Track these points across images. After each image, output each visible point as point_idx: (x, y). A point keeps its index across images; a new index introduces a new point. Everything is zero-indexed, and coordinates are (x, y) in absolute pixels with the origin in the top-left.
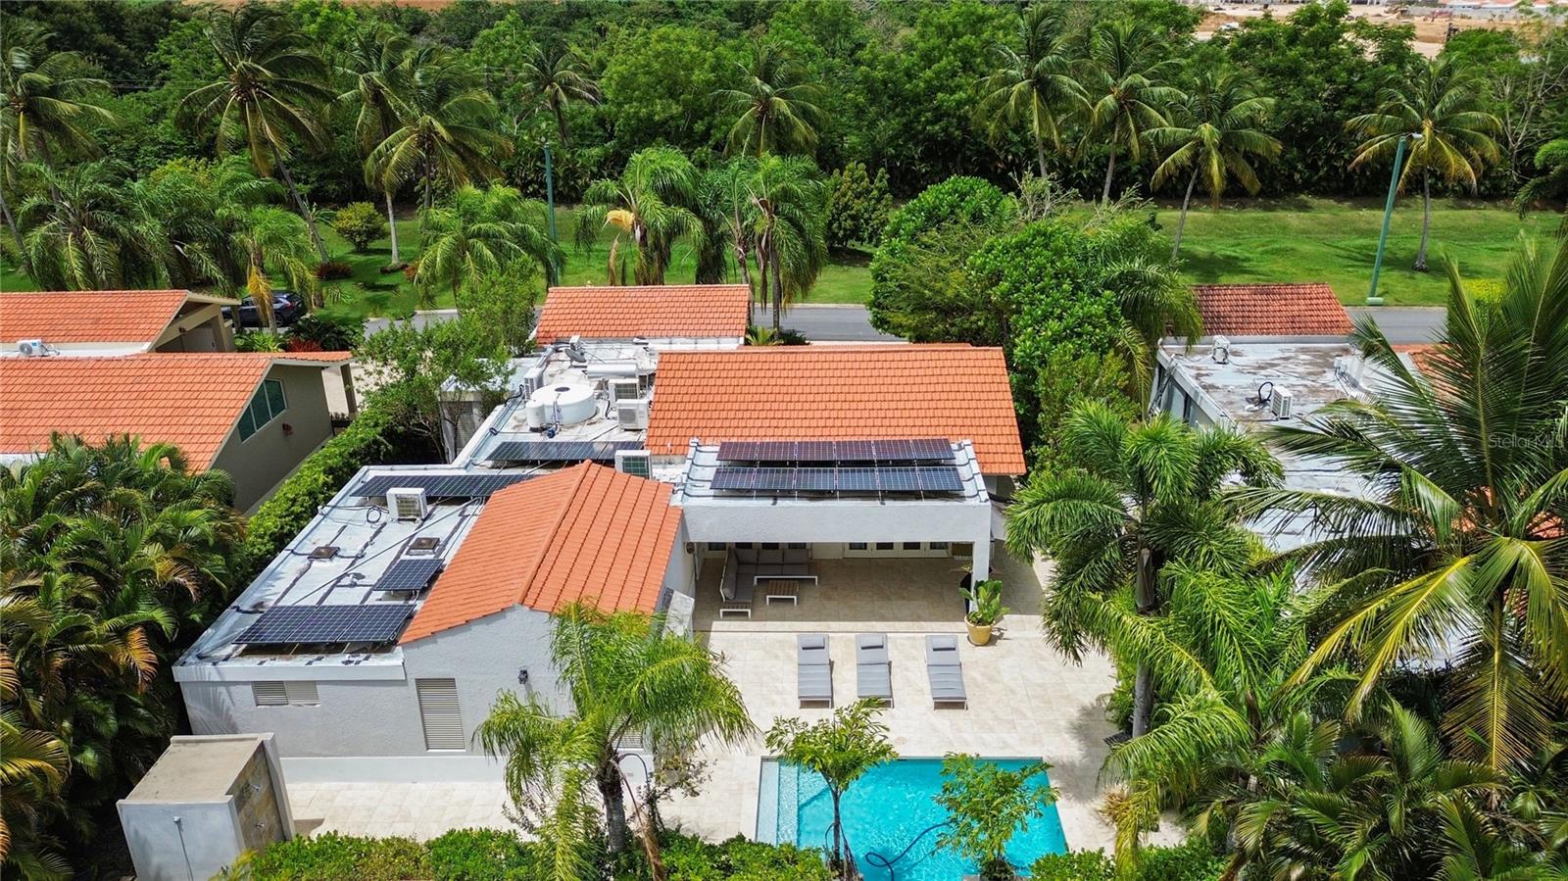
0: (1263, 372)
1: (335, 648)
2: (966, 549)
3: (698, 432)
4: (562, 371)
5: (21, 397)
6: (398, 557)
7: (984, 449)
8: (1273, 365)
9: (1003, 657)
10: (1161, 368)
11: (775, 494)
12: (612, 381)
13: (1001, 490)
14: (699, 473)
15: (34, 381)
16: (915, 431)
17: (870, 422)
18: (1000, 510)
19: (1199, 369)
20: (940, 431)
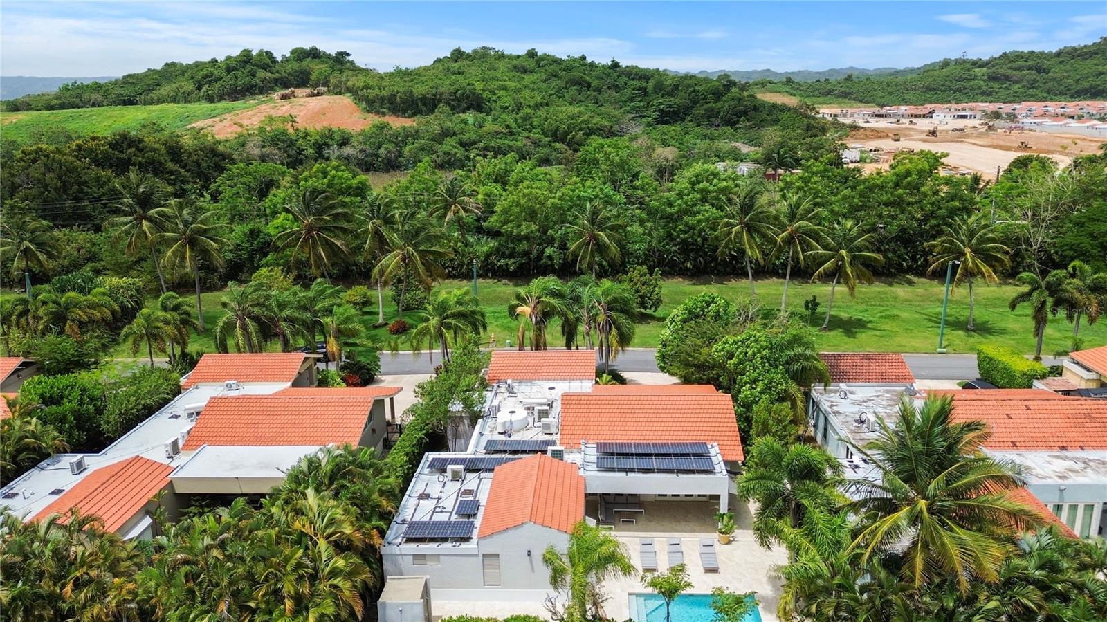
0: (865, 404)
1: (445, 540)
2: (717, 497)
3: (584, 437)
4: (505, 399)
5: (257, 417)
6: (457, 499)
7: (724, 447)
8: (870, 400)
9: (735, 550)
10: (813, 400)
11: (627, 471)
12: (537, 408)
13: (733, 470)
14: (589, 459)
15: (262, 409)
16: (690, 438)
17: (667, 433)
18: (732, 478)
19: (832, 402)
20: (702, 438)
